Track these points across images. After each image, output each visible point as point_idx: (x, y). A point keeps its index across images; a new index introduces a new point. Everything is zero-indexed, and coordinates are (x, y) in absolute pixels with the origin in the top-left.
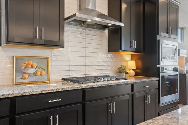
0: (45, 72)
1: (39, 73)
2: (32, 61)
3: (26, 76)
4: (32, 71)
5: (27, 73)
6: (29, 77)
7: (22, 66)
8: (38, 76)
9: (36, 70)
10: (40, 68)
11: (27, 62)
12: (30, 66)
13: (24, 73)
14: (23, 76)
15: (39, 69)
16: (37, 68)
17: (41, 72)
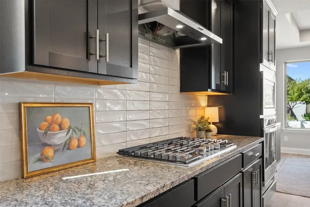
0: (87, 139)
1: (75, 143)
2: (61, 114)
3: (50, 152)
4: (60, 138)
5: (50, 145)
6: (56, 155)
7: (40, 129)
8: (74, 149)
9: (68, 136)
10: (76, 130)
11: (49, 118)
12: (57, 127)
13: (46, 145)
14: (42, 155)
15: (75, 132)
16: (71, 130)
17: (79, 140)
